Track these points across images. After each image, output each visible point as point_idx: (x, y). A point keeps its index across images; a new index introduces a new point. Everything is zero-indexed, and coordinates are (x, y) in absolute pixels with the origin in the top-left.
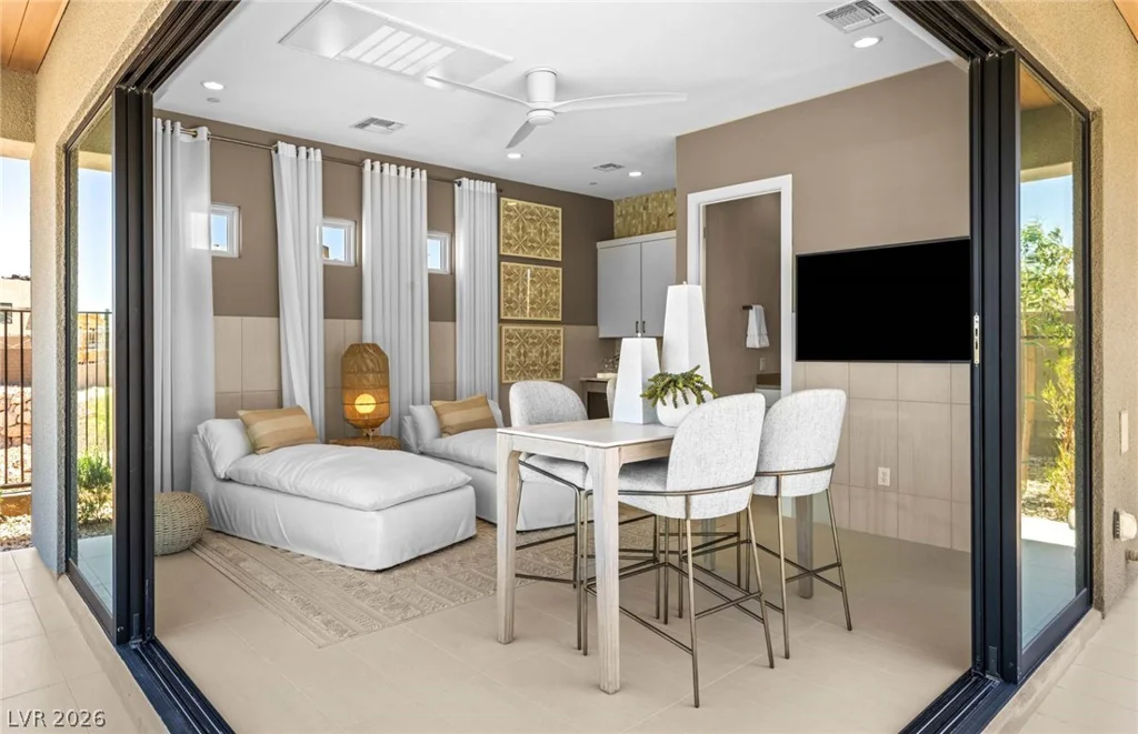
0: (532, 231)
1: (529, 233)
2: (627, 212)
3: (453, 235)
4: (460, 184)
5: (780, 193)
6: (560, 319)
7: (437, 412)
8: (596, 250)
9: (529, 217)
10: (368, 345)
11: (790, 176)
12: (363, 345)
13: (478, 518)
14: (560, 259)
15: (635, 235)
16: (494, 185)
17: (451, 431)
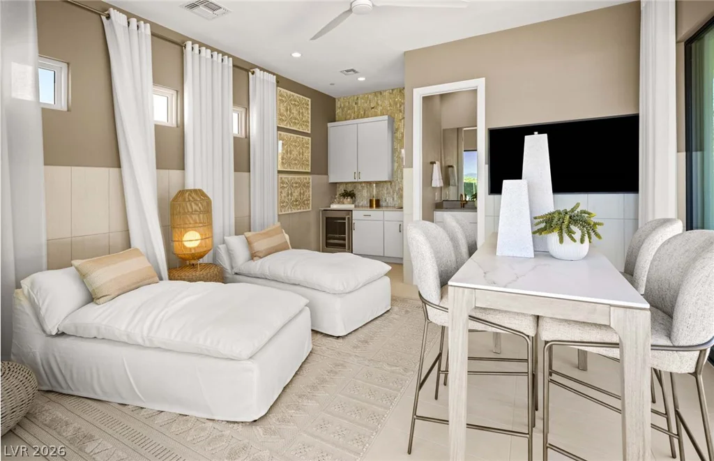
0: (294, 111)
1: (293, 113)
2: (344, 105)
3: (247, 110)
4: (253, 73)
5: (476, 90)
6: (310, 171)
7: (248, 242)
8: (327, 128)
9: (293, 103)
10: (191, 191)
11: (484, 79)
12: (187, 191)
13: (312, 330)
14: (309, 132)
15: (349, 119)
16: (275, 77)
17: (260, 255)
